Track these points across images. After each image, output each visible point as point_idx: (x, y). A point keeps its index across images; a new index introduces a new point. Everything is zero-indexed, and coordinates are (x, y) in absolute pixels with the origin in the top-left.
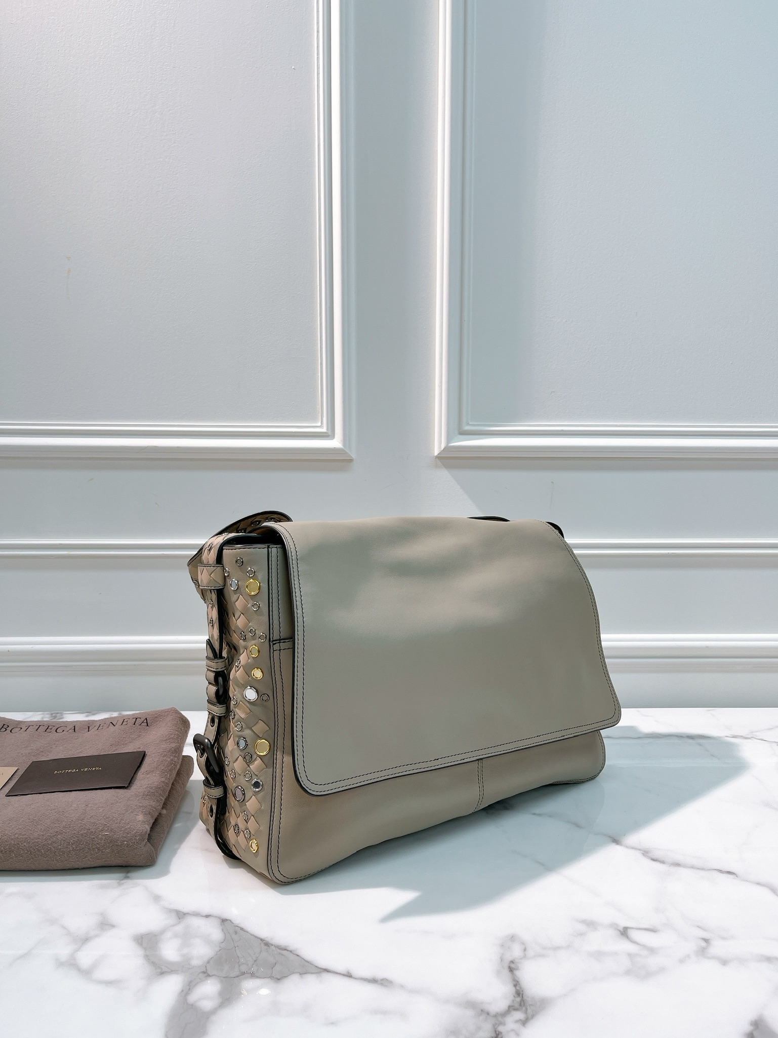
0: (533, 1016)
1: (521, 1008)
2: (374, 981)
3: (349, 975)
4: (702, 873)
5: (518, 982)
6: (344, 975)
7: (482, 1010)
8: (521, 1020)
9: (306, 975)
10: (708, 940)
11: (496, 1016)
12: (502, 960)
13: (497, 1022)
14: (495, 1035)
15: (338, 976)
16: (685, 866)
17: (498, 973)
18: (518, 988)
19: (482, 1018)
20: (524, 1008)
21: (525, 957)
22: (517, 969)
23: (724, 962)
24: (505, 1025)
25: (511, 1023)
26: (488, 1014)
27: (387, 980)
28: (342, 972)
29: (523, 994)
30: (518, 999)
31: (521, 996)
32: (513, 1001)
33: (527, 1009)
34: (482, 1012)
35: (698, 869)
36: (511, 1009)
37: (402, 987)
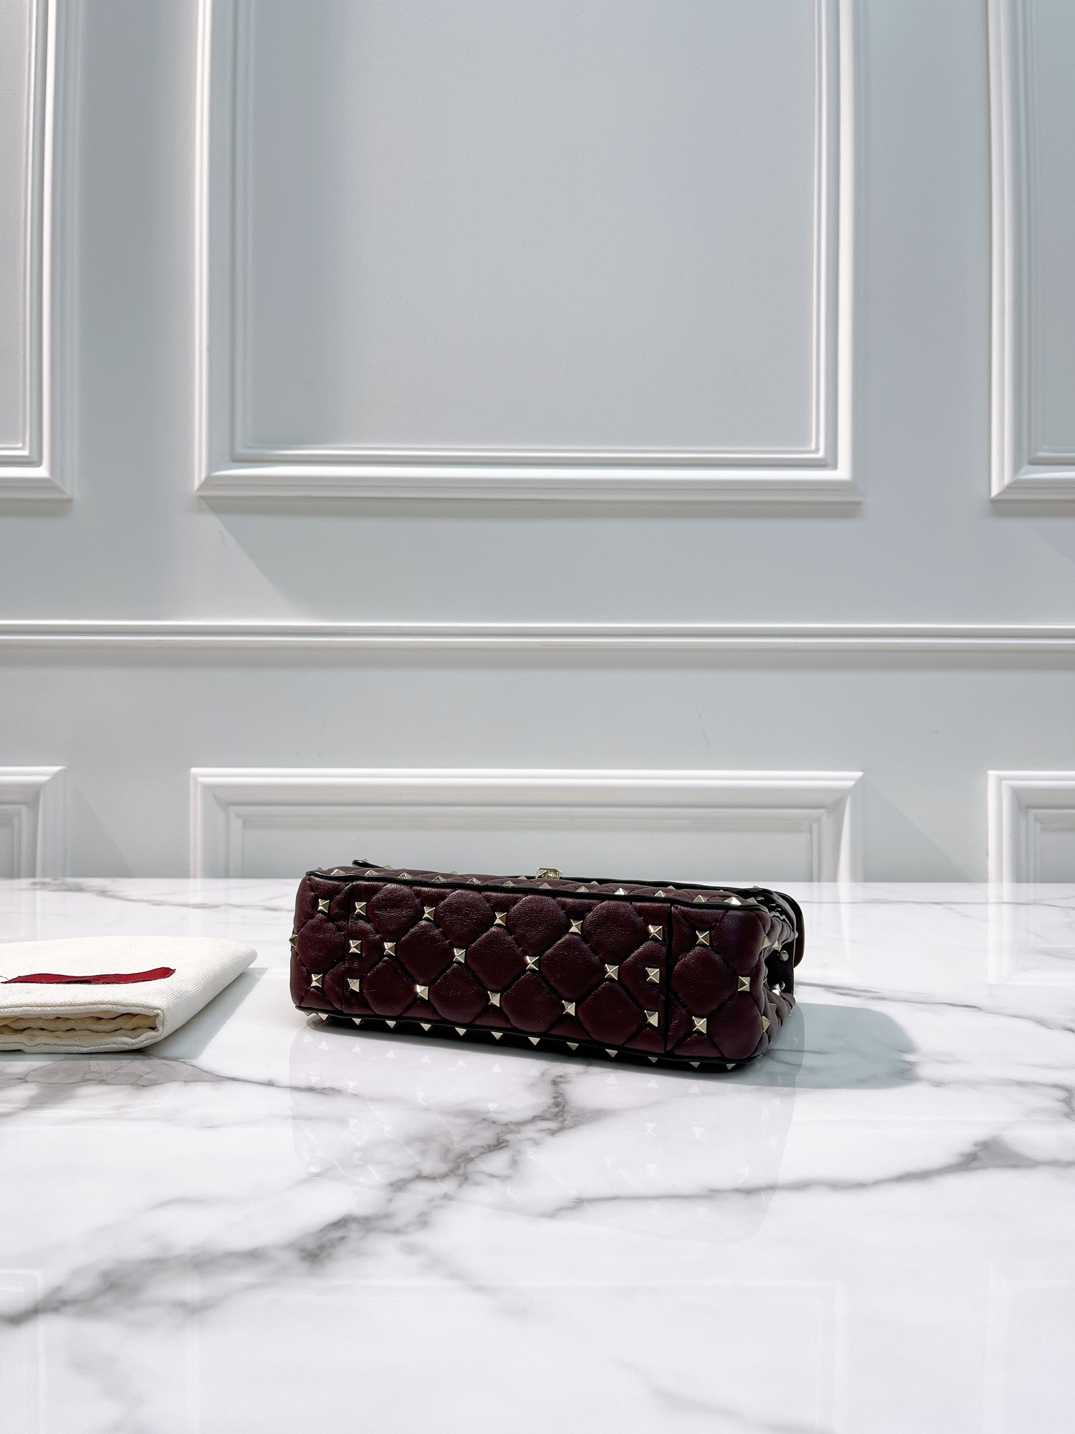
0: (571, 1127)
1: (556, 1118)
2: (311, 1089)
3: (270, 1084)
4: (919, 1006)
5: (561, 1094)
6: (260, 1084)
7: (484, 1120)
8: (549, 1129)
9: (191, 1083)
10: (914, 1063)
11: (506, 1124)
12: (543, 1074)
13: (505, 1130)
14: (496, 1143)
15: (251, 1085)
16: (893, 1000)
17: (532, 1086)
18: (558, 1100)
19: (478, 1126)
20: (560, 1119)
21: (584, 1073)
22: (567, 1083)
23: (939, 1084)
24: (518, 1133)
25: (529, 1131)
26: (494, 1122)
27: (333, 1089)
28: (260, 1081)
29: (564, 1108)
30: (556, 1110)
31: (560, 1107)
32: (544, 1111)
33: (565, 1120)
34: (486, 1120)
35: (914, 1002)
36: (535, 1119)
37: (356, 1095)
